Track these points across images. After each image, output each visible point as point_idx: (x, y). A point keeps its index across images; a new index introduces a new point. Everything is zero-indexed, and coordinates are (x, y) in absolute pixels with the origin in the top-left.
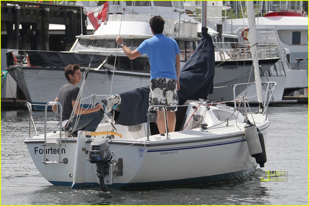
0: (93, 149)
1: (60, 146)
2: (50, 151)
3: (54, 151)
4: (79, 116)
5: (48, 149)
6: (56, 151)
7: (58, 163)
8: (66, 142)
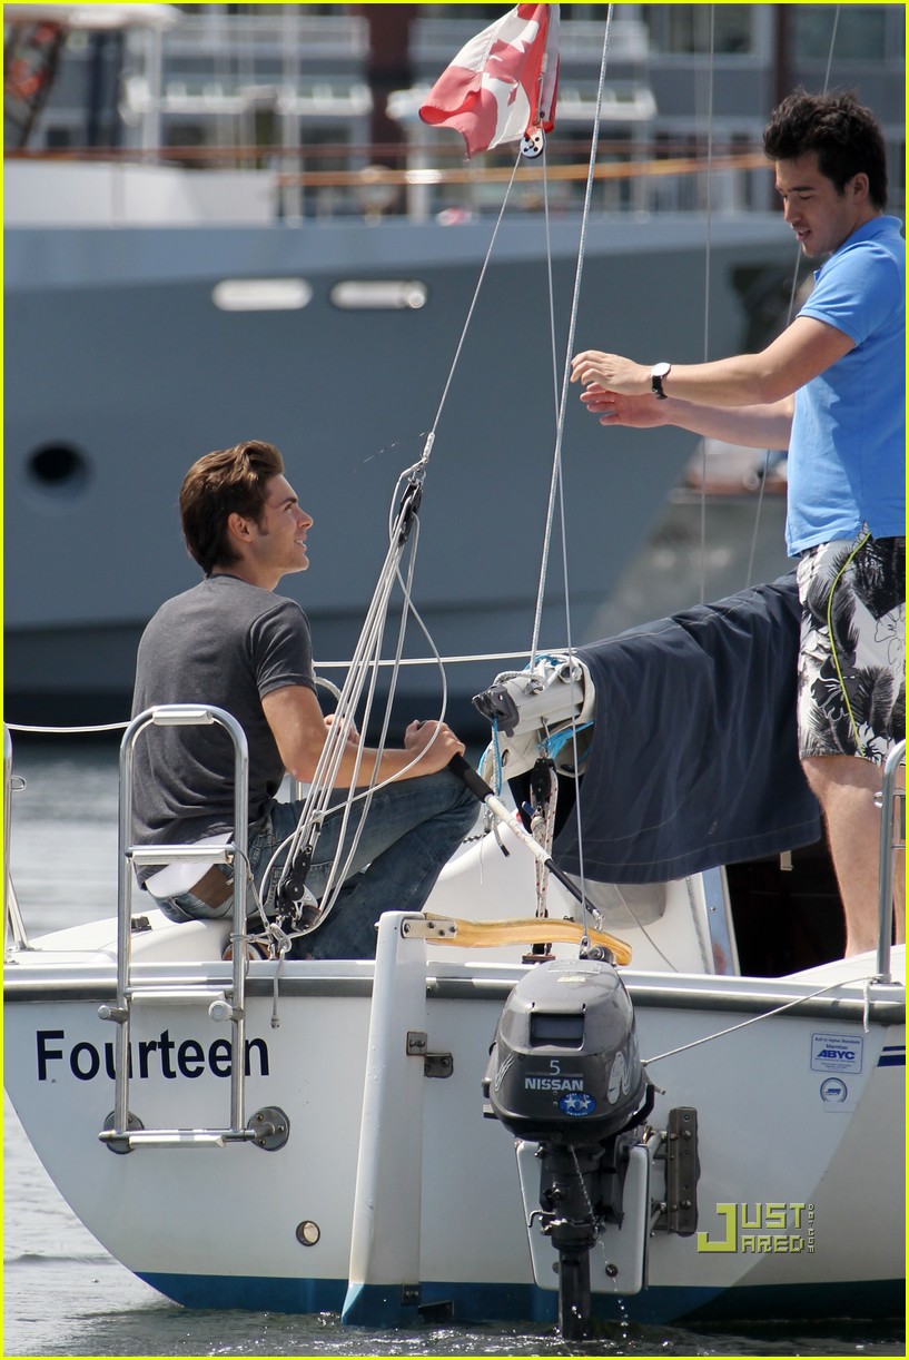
0: (535, 1040)
1: (237, 1022)
2: (155, 1057)
3: (182, 1059)
4: (357, 807)
5: (142, 1045)
6: (200, 1057)
7: (220, 1143)
8: (280, 995)
